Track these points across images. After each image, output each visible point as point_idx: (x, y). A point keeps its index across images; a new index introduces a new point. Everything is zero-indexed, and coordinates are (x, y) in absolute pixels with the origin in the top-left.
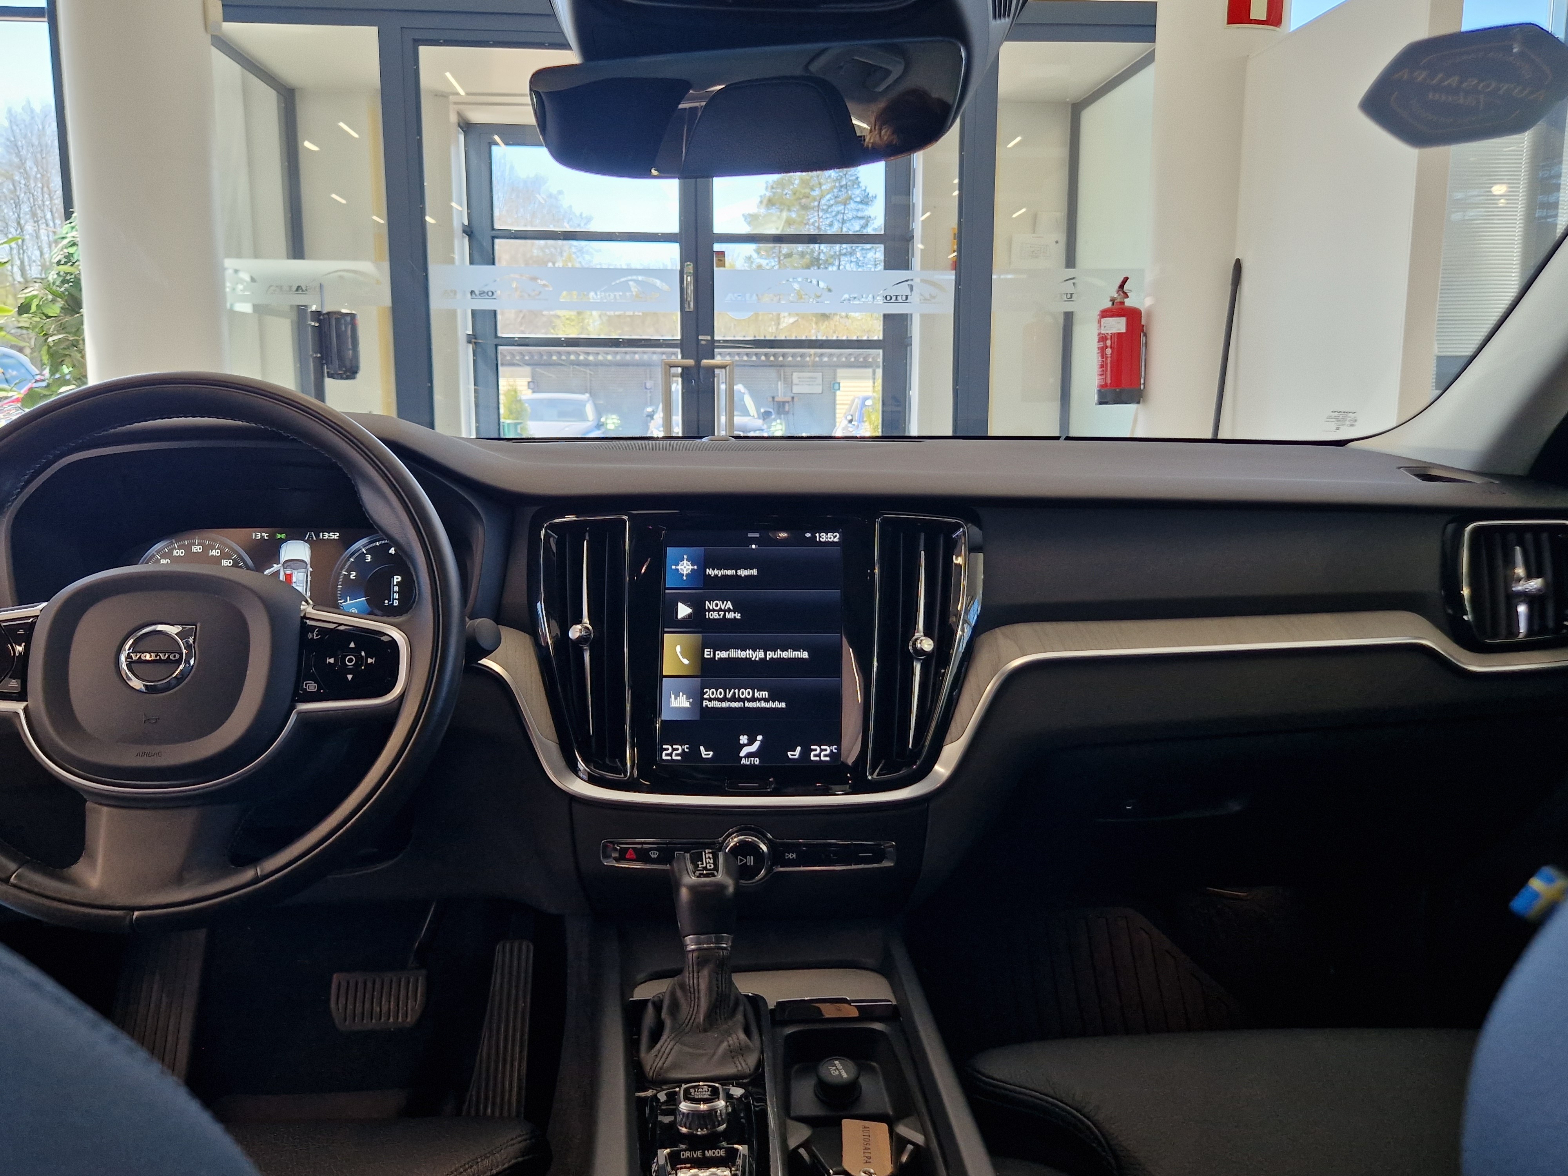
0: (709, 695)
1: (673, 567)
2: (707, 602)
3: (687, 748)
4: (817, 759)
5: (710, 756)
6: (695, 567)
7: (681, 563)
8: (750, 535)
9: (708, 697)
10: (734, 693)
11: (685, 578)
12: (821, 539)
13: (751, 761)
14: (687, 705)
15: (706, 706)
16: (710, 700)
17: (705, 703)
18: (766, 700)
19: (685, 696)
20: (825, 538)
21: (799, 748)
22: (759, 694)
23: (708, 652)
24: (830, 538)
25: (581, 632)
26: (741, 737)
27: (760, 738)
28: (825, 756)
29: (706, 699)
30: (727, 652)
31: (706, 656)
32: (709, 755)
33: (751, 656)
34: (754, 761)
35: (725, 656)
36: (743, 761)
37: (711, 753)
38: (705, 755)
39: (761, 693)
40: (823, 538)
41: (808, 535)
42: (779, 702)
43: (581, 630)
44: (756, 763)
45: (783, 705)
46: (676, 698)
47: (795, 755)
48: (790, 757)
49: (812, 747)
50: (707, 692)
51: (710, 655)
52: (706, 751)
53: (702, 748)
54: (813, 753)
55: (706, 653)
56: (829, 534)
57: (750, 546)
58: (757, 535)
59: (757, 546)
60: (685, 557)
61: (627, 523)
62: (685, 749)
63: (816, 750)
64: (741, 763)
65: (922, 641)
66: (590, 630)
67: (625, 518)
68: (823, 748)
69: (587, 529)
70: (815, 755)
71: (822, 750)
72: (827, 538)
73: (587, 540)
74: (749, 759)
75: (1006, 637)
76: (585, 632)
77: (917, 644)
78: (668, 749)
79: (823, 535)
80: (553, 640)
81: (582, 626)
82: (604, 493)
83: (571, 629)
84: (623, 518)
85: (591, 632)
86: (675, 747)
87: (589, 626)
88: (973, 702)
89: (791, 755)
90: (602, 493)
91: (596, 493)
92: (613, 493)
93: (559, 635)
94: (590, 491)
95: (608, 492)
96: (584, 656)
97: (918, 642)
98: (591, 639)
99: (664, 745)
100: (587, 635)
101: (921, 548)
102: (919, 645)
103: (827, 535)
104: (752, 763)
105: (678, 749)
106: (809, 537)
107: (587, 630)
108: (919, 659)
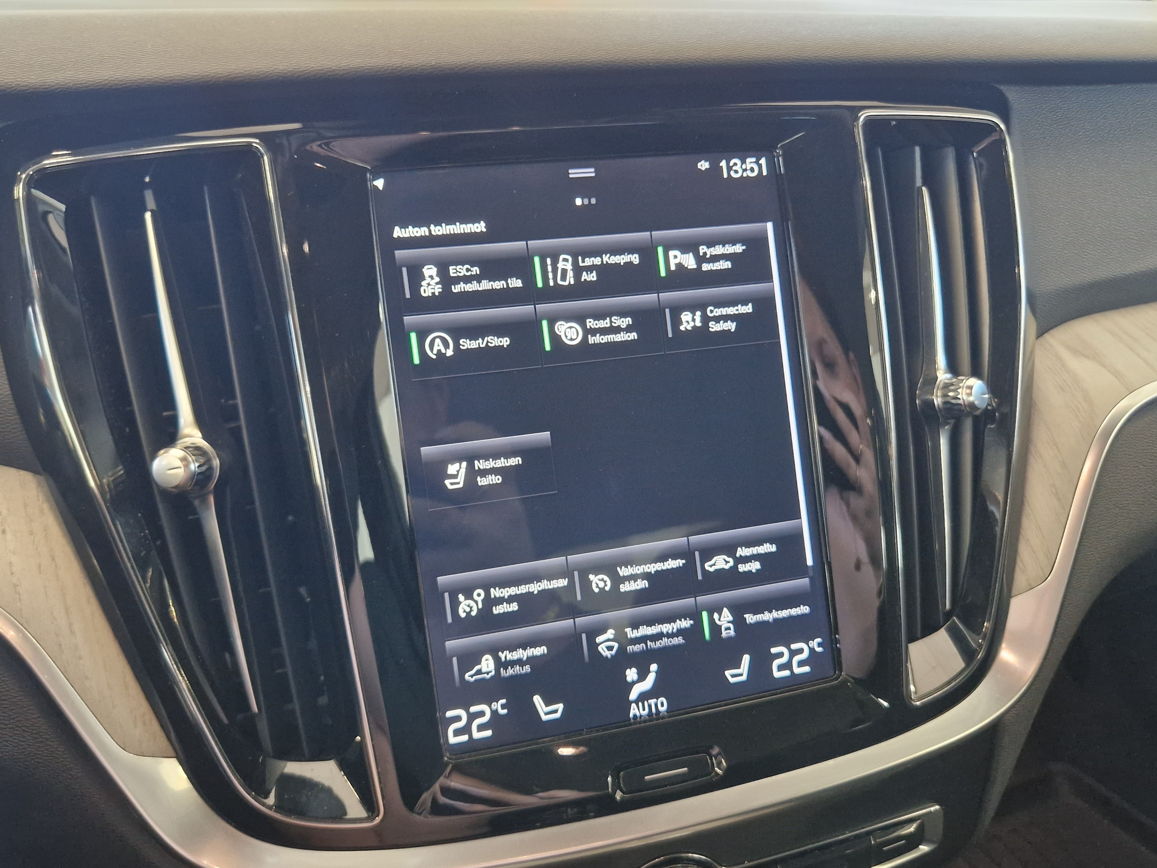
3: (503, 707)
4: (786, 673)
5: (558, 715)
8: (575, 173)
12: (732, 173)
13: (650, 706)
20: (740, 171)
21: (746, 659)
24: (752, 170)
25: (187, 466)
28: (801, 664)
32: (556, 711)
34: (656, 705)
36: (634, 710)
37: (560, 707)
38: (546, 714)
40: (736, 172)
41: (704, 165)
43: (183, 459)
44: (660, 708)
47: (741, 675)
48: (732, 680)
49: (774, 650)
52: (547, 705)
53: (537, 699)
54: (776, 663)
56: (748, 160)
58: (589, 172)
59: (593, 200)
61: (265, 158)
62: (497, 710)
63: (781, 655)
64: (632, 720)
65: (970, 388)
66: (205, 447)
67: (254, 145)
68: (794, 646)
69: (147, 179)
70: (781, 668)
71: (793, 653)
72: (745, 170)
73: (152, 211)
74: (646, 702)
75: (1075, 352)
76: (197, 465)
77: (960, 393)
78: (458, 718)
79: (735, 164)
80: (108, 487)
81: (185, 448)
82: (185, 77)
83: (153, 457)
84: (249, 145)
85: (208, 450)
86: (473, 709)
87: (200, 435)
88: (1059, 500)
89: (733, 676)
90: (179, 76)
91: (161, 77)
92: (210, 76)
93: (122, 472)
94: (143, 73)
95: (194, 72)
96: (204, 522)
97: (959, 390)
98: (216, 476)
99: (449, 714)
100: (200, 468)
101: (919, 182)
102: (965, 397)
103: (743, 162)
104: (654, 710)
105: (482, 714)
106: (706, 169)
107: (196, 452)
108: (948, 424)
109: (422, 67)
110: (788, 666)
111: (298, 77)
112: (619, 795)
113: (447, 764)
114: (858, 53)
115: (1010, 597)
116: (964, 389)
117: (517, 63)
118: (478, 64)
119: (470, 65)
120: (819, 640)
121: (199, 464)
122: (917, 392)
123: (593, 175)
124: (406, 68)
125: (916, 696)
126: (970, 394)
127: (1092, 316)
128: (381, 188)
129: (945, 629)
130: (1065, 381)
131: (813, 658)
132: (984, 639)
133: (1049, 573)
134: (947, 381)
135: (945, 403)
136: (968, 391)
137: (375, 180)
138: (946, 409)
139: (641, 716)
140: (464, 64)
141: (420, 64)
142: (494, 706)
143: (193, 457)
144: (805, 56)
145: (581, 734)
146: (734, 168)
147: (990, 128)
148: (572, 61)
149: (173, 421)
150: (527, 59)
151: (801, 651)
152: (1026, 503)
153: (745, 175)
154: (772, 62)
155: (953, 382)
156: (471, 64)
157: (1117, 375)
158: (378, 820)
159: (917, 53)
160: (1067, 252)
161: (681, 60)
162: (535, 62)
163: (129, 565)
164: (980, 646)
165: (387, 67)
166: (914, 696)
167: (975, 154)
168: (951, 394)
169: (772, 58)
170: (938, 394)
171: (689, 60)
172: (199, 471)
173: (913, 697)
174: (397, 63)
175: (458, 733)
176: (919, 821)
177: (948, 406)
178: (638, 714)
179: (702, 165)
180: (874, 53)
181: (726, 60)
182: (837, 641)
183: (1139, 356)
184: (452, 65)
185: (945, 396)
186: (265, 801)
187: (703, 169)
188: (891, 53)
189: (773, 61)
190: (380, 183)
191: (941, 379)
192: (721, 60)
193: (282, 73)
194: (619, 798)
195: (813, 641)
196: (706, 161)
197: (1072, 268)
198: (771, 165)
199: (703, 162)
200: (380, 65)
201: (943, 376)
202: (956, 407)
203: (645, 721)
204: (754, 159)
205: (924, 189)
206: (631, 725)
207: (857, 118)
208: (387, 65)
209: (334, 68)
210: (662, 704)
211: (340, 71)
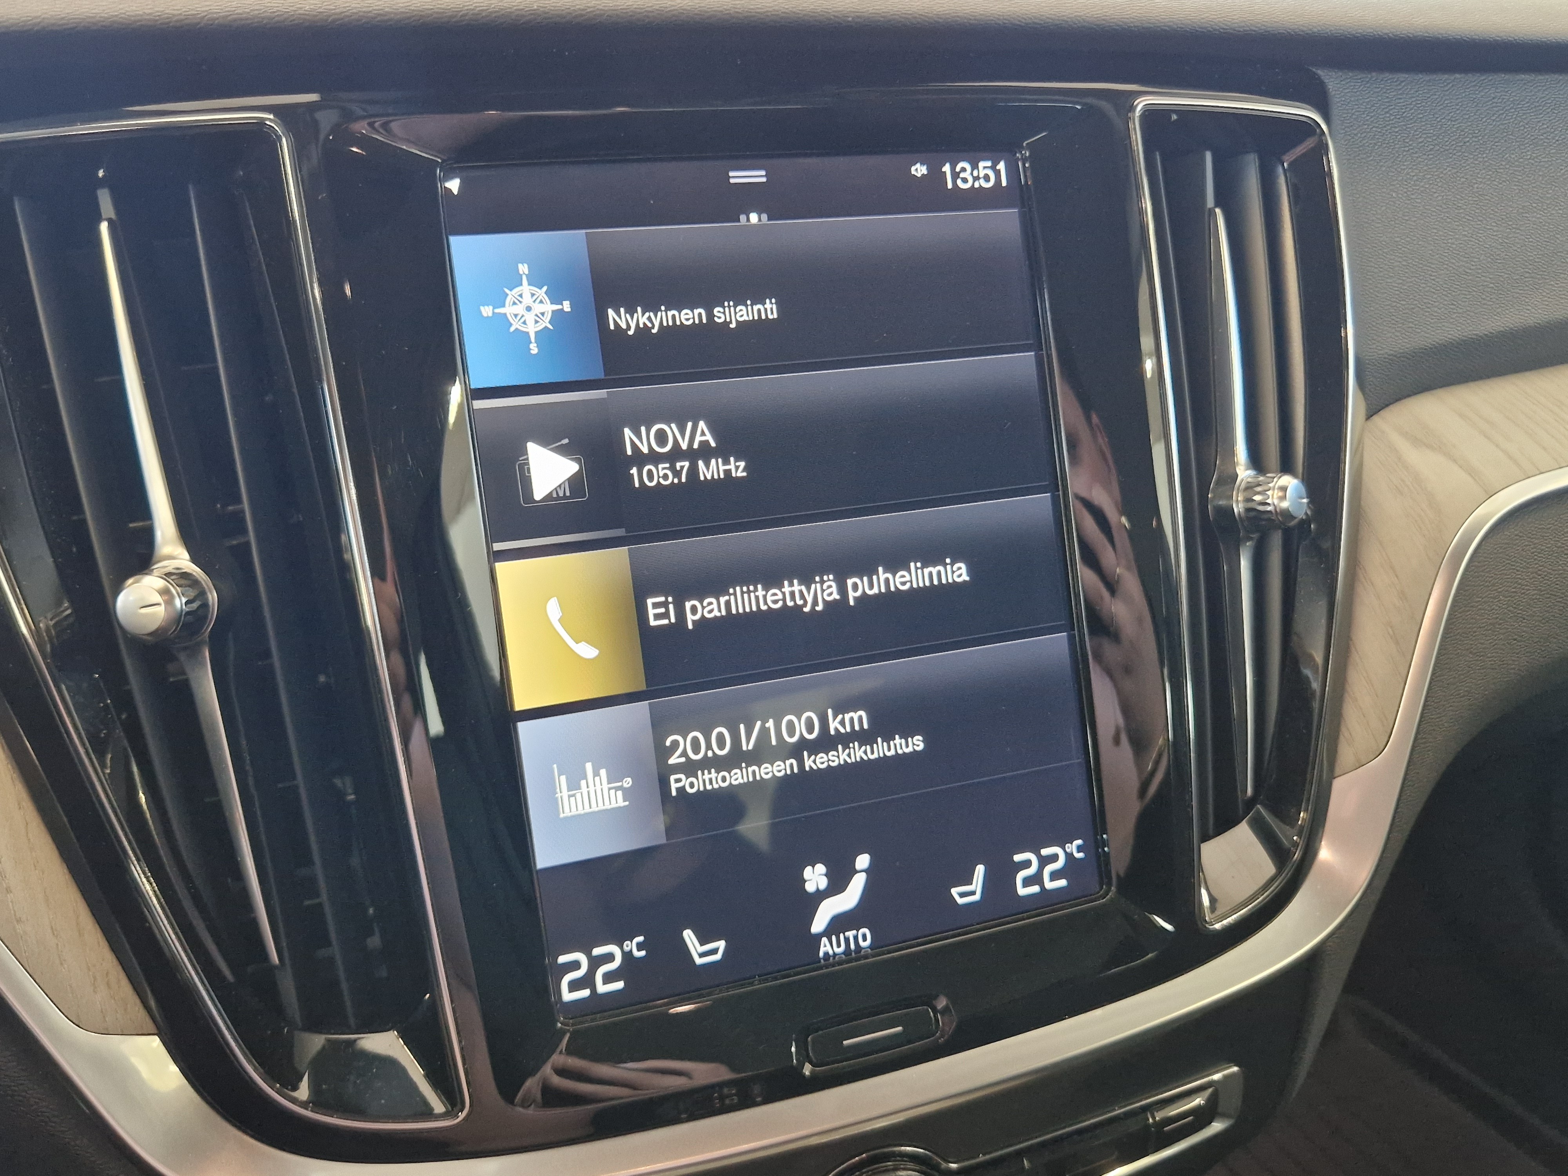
0: (684, 754)
1: (487, 311)
2: (627, 432)
3: (640, 947)
4: (1035, 889)
5: (718, 957)
6: (567, 306)
7: (512, 294)
8: (738, 177)
9: (683, 760)
10: (764, 731)
11: (534, 349)
12: (959, 182)
13: (847, 940)
14: (618, 801)
15: (681, 790)
16: (690, 768)
17: (677, 783)
18: (865, 738)
19: (603, 772)
20: (970, 180)
21: (980, 871)
22: (842, 723)
23: (656, 605)
24: (987, 178)
25: (169, 602)
26: (808, 872)
27: (863, 861)
28: (1054, 876)
29: (677, 768)
30: (723, 600)
31: (653, 623)
32: (714, 951)
33: (800, 602)
34: (856, 938)
35: (716, 613)
36: (825, 947)
37: (721, 944)
38: (701, 955)
39: (847, 717)
40: (965, 180)
41: (919, 170)
42: (905, 736)
43: (164, 592)
44: (863, 944)
45: (917, 743)
46: (574, 786)
47: (973, 893)
48: (960, 901)
49: (1018, 858)
50: (675, 744)
51: (666, 615)
52: (702, 943)
53: (689, 935)
54: (1021, 876)
55: (651, 612)
56: (982, 164)
57: (743, 218)
58: (758, 176)
59: (764, 217)
60: (523, 269)
61: (284, 140)
62: (631, 951)
63: (1027, 864)
64: (822, 961)
65: (1284, 489)
66: (194, 573)
67: (268, 123)
68: (1045, 852)
69: (101, 173)
70: (1027, 882)
71: (1044, 861)
72: (977, 178)
73: (110, 221)
74: (842, 936)
75: (1416, 442)
76: (184, 600)
77: (1270, 497)
78: (576, 965)
79: (964, 170)
80: (47, 635)
81: (165, 575)
82: (159, 16)
83: (118, 588)
84: (261, 123)
85: (200, 579)
86: (597, 951)
87: (186, 555)
88: (1397, 643)
89: (962, 895)
90: (150, 14)
91: (123, 16)
92: (199, 16)
93: (69, 612)
94: (95, 9)
95: (174, 10)
96: (194, 685)
97: (1269, 493)
98: (212, 617)
99: (563, 959)
100: (188, 605)
101: (1210, 202)
102: (1276, 502)
103: (975, 166)
104: (852, 946)
105: (610, 957)
106: (923, 175)
107: (183, 582)
108: (1250, 539)
109: (518, 12)
110: (1036, 879)
111: (334, 21)
112: (807, 1070)
113: (563, 1033)
114: (1135, 14)
115: (1332, 777)
116: (1276, 491)
117: (657, 10)
118: (601, 10)
119: (588, 10)
120: (1079, 842)
121: (187, 600)
122: (1209, 496)
123: (764, 180)
124: (495, 12)
125: (1212, 916)
126: (1283, 498)
127: (1434, 392)
128: (455, 192)
129: (1246, 822)
130: (1403, 481)
131: (1071, 868)
132: (1300, 836)
133: (1384, 743)
134: (1249, 480)
135: (1248, 510)
136: (1280, 494)
137: (447, 181)
138: (1249, 519)
139: (835, 954)
140: (579, 9)
141: (515, 8)
142: (627, 946)
143: (178, 588)
144: (1064, 16)
145: (752, 984)
146: (962, 175)
147: (1307, 128)
148: (737, 10)
149: (147, 536)
150: (673, 6)
151: (1054, 858)
152: (1353, 649)
153: (977, 185)
154: (1019, 23)
155: (1260, 481)
156: (591, 9)
157: (1472, 472)
158: (462, 1116)
159: (1215, 17)
160: (1404, 303)
161: (892, 15)
162: (683, 10)
163: (81, 751)
164: (1296, 845)
165: (467, 10)
166: (1209, 917)
167: (1285, 165)
168: (1257, 498)
169: (1018, 16)
170: (1239, 499)
171: (904, 16)
172: (187, 610)
173: (1207, 919)
174: (482, 5)
175: (574, 986)
176: (1210, 1090)
177: (1252, 514)
178: (831, 952)
179: (917, 170)
180: (1157, 14)
181: (955, 16)
182: (1104, 843)
183: (1497, 446)
184: (563, 10)
185: (1249, 500)
186: (295, 1094)
187: (919, 175)
188: (1181, 16)
189: (1020, 21)
190: (454, 185)
191: (1242, 477)
192: (947, 16)
193: (308, 15)
194: (809, 1074)
195: (1072, 843)
196: (922, 164)
197: (1411, 325)
198: (1012, 171)
199: (918, 165)
200: (455, 8)
201: (1244, 473)
202: (1265, 516)
203: (840, 963)
204: (989, 164)
205: (1218, 211)
206: (821, 968)
207: (1132, 108)
208: (466, 8)
209: (387, 10)
210: (864, 937)
211: (395, 14)
